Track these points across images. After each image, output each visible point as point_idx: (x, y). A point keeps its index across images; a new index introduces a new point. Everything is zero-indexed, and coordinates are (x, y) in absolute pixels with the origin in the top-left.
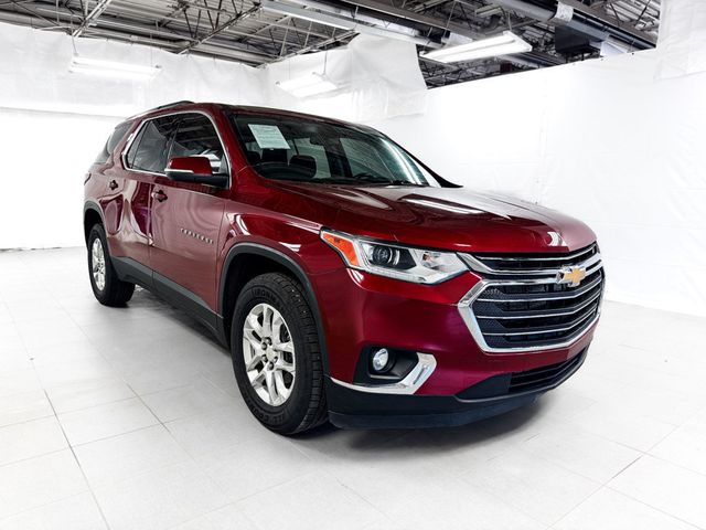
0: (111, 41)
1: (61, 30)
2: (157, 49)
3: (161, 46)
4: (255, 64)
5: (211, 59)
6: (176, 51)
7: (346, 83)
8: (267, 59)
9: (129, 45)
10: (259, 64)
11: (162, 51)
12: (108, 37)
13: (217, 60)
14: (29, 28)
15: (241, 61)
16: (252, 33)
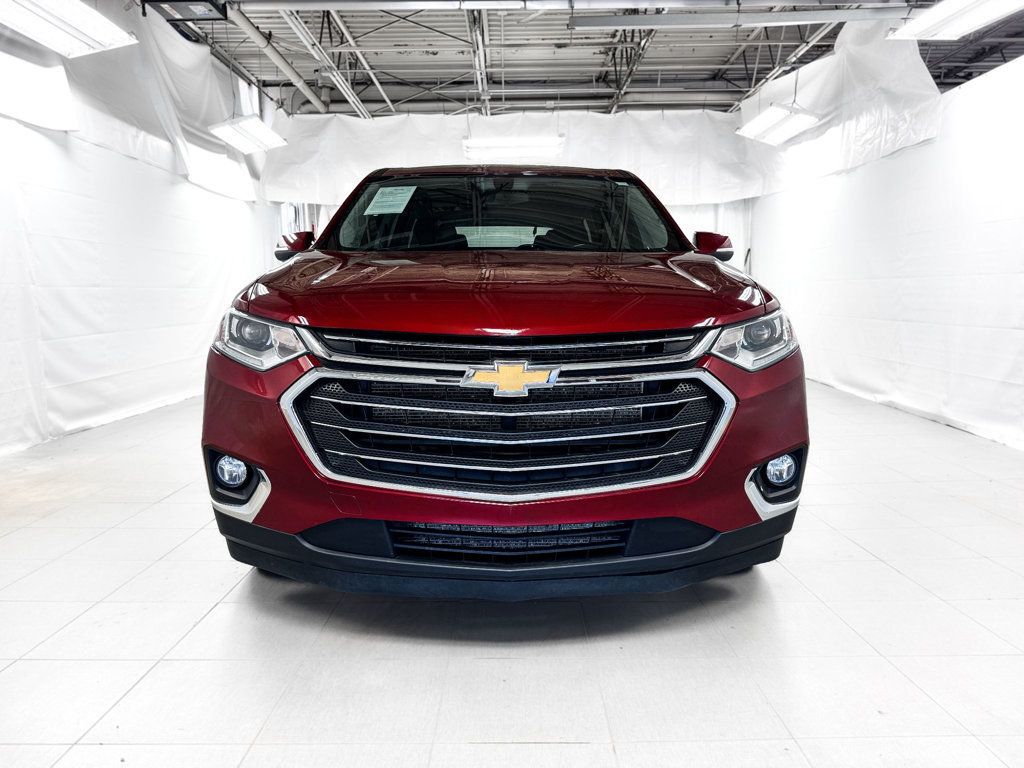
0: (528, 114)
1: (471, 110)
2: (585, 112)
3: (587, 108)
4: (725, 107)
5: (658, 112)
6: (607, 110)
7: (836, 109)
8: (738, 96)
9: (549, 114)
10: (731, 106)
11: (591, 114)
12: (524, 109)
13: (668, 113)
14: (441, 116)
15: (704, 106)
16: (725, 63)
